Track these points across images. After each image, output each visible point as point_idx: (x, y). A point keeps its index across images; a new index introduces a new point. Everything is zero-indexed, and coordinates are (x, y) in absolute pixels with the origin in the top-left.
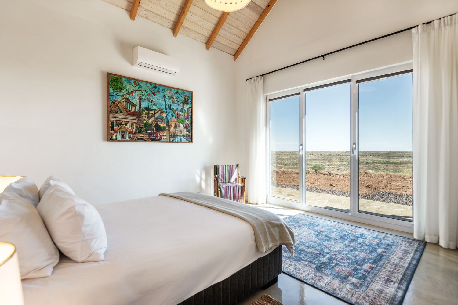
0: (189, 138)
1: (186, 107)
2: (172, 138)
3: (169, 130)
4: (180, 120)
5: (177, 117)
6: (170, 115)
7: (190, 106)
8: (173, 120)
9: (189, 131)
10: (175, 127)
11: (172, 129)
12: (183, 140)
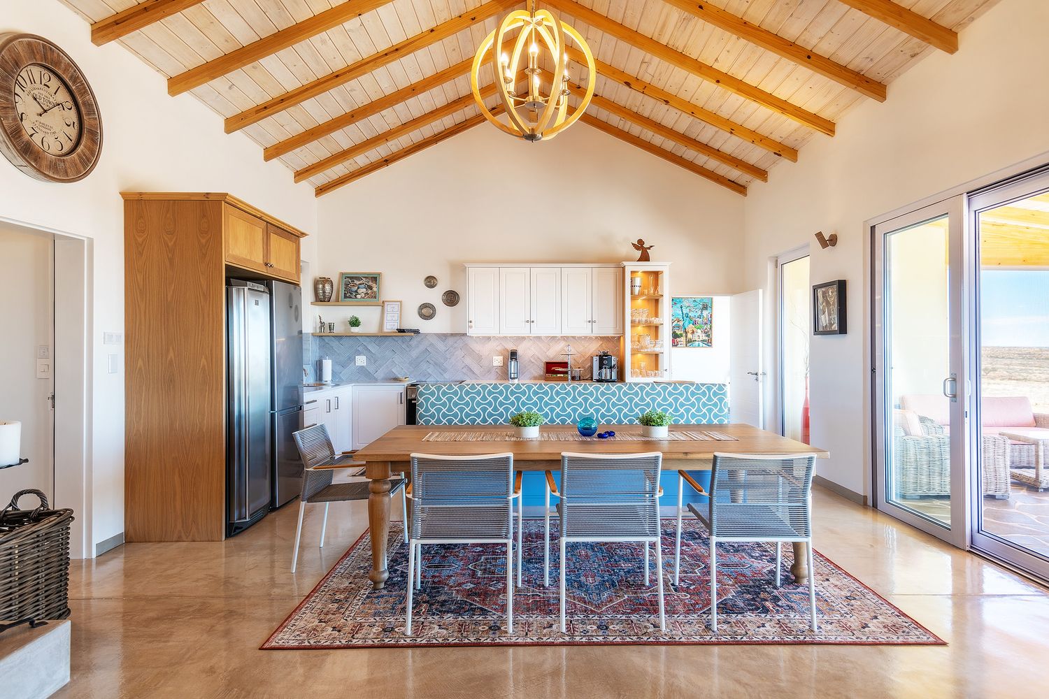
0: (708, 343)
1: (705, 313)
2: (689, 342)
3: (686, 337)
4: (698, 326)
5: (695, 323)
6: (687, 323)
7: (709, 311)
8: (690, 327)
9: (708, 336)
10: (693, 332)
11: (690, 336)
12: (701, 344)
